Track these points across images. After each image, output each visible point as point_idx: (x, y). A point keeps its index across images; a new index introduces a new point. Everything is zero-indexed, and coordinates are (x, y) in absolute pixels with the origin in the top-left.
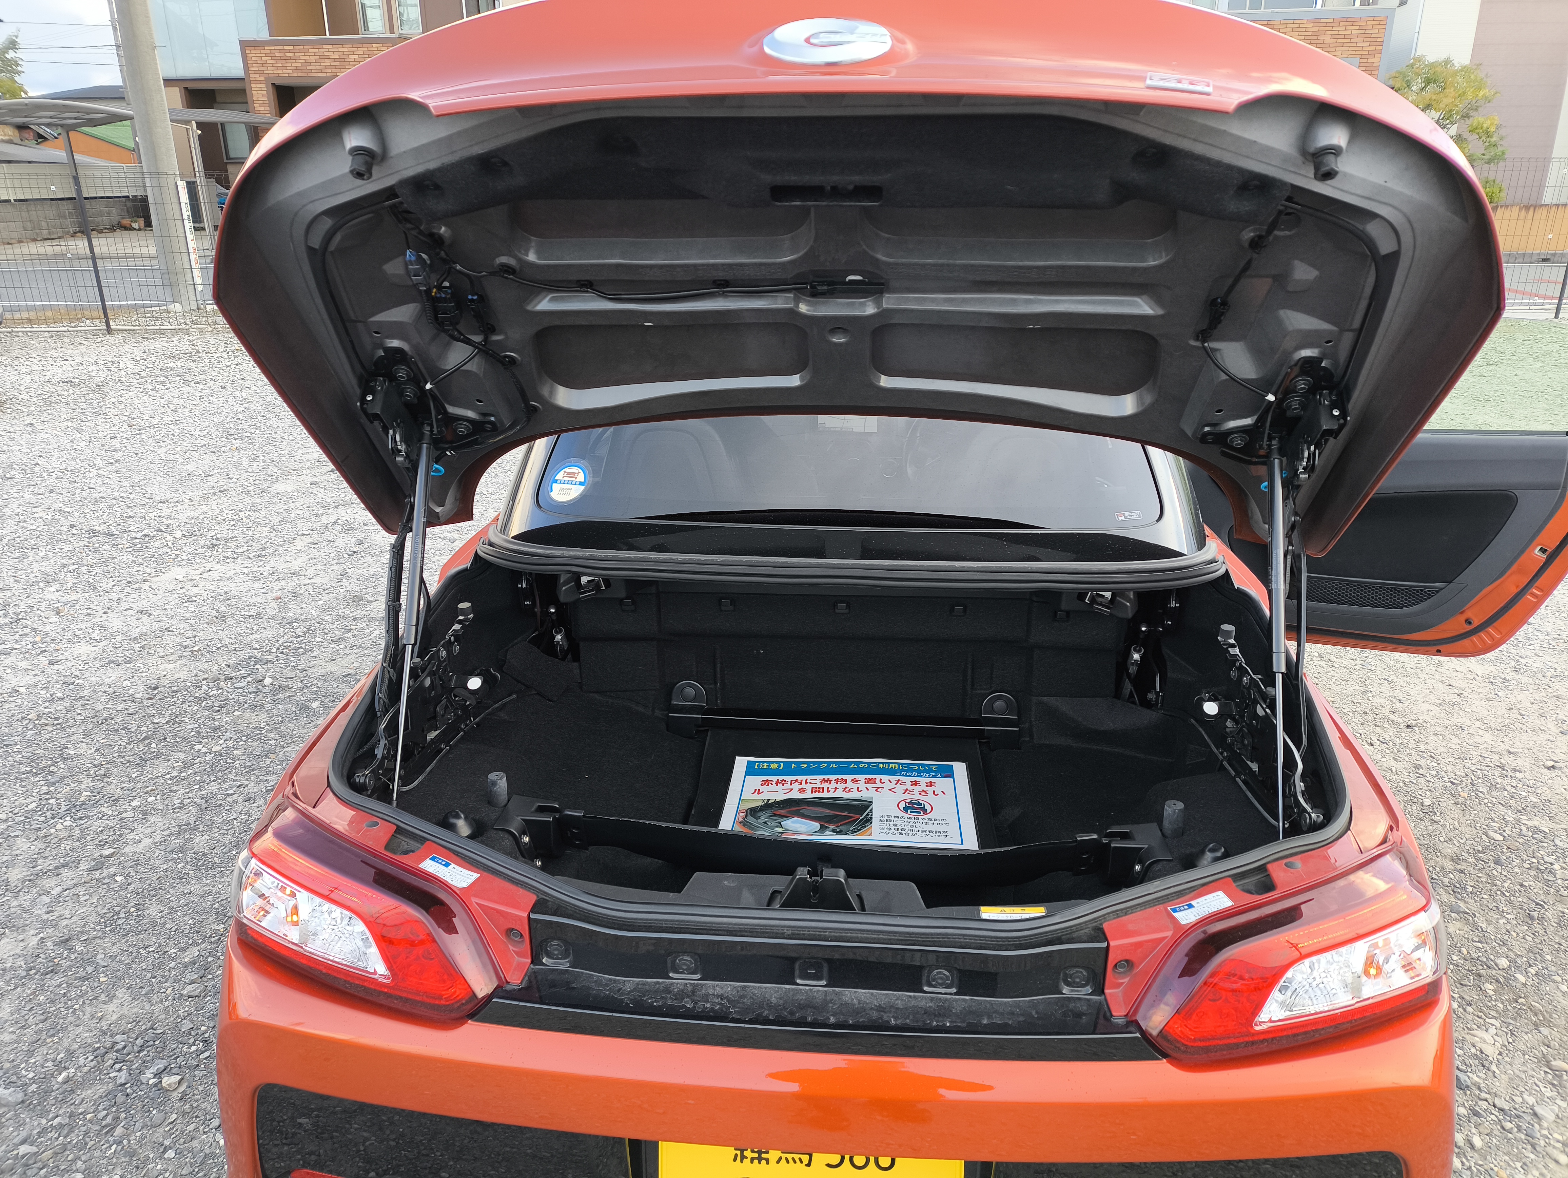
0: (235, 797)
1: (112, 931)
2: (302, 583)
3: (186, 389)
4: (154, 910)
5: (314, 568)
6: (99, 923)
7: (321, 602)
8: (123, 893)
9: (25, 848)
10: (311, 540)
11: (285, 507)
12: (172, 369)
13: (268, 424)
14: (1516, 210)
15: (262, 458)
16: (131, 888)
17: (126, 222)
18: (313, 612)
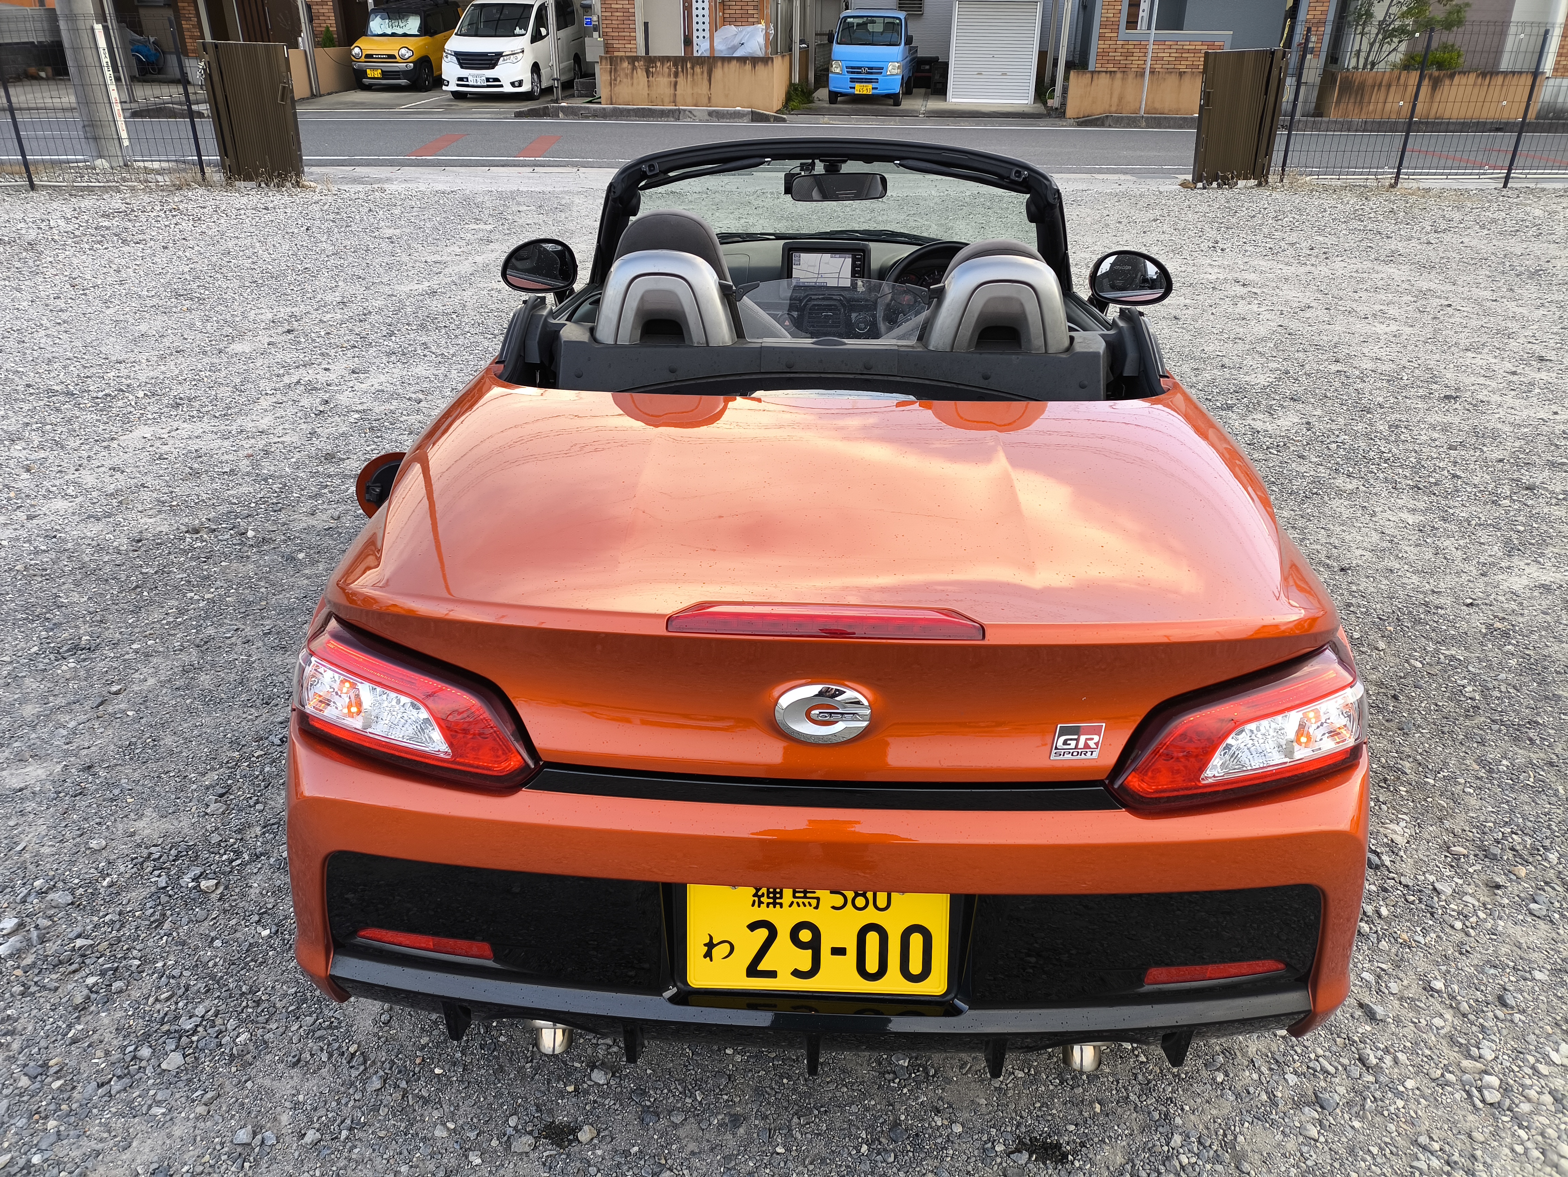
0: (233, 640)
1: (131, 759)
2: (271, 441)
3: (126, 249)
4: (169, 740)
5: (282, 427)
6: (118, 753)
7: (293, 460)
8: (136, 726)
9: (34, 687)
10: (274, 400)
11: (245, 367)
12: (108, 228)
13: (216, 284)
14: (1473, 76)
15: (215, 319)
16: (143, 721)
17: (32, 70)
18: (287, 469)
